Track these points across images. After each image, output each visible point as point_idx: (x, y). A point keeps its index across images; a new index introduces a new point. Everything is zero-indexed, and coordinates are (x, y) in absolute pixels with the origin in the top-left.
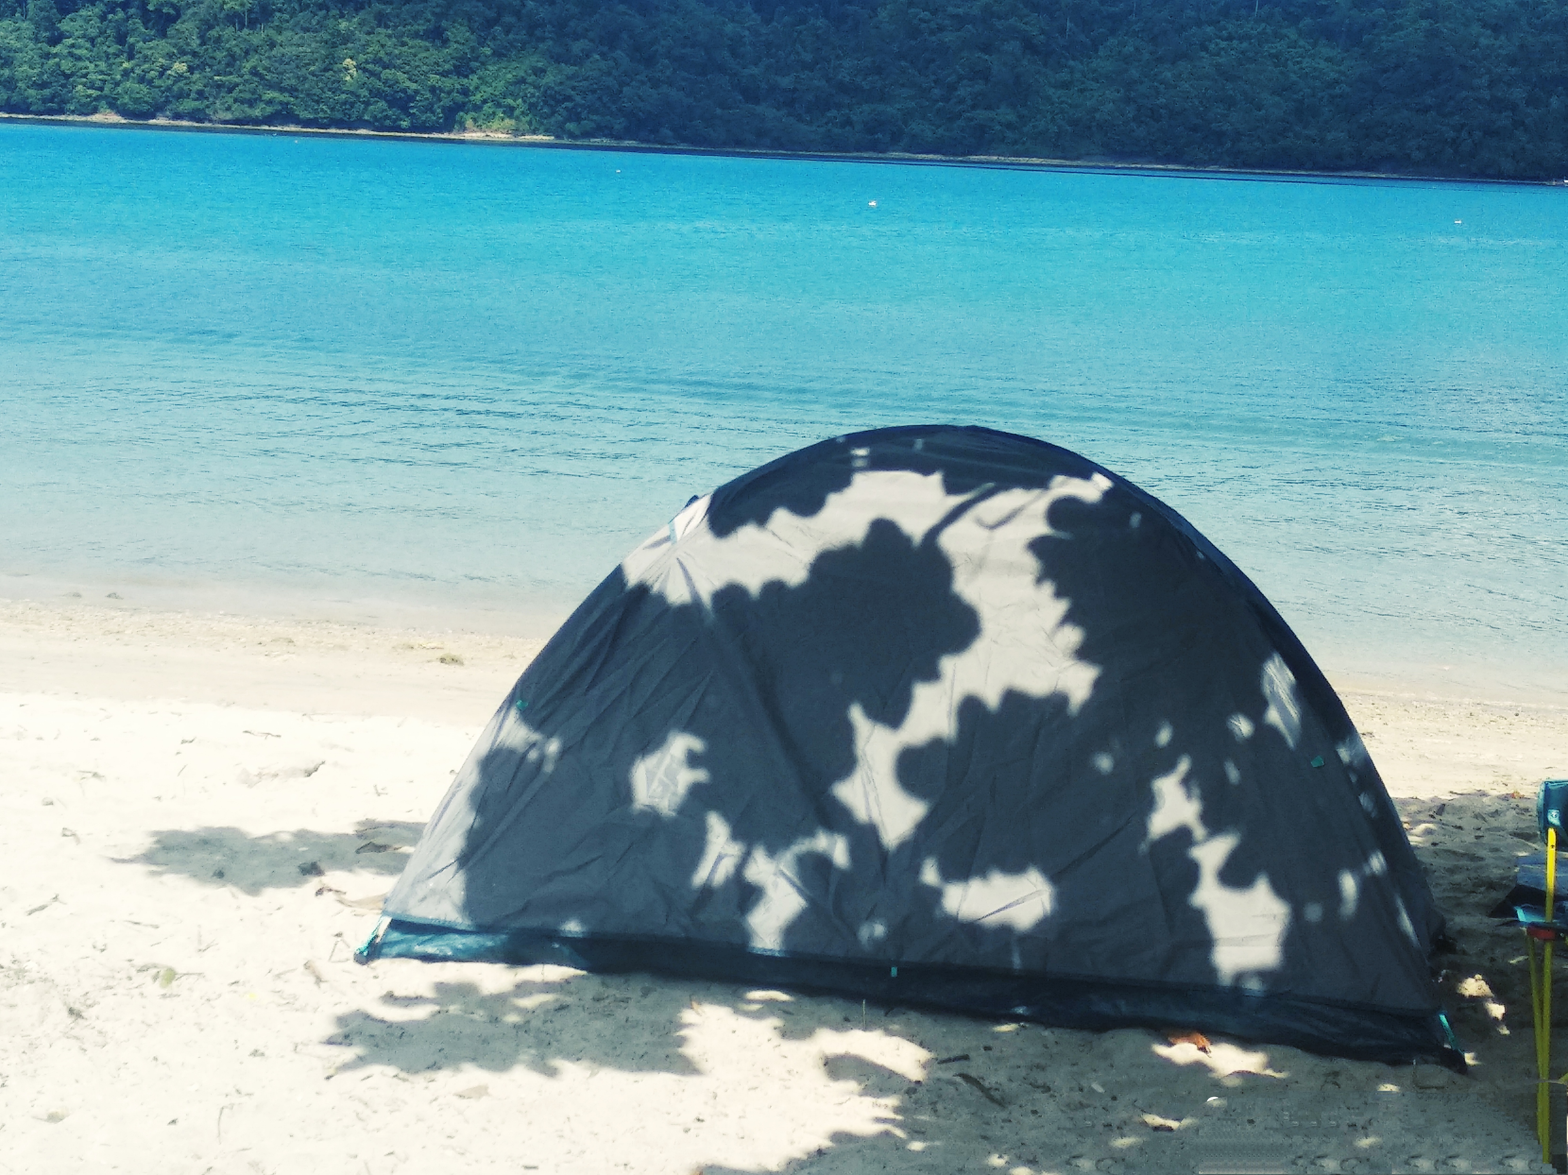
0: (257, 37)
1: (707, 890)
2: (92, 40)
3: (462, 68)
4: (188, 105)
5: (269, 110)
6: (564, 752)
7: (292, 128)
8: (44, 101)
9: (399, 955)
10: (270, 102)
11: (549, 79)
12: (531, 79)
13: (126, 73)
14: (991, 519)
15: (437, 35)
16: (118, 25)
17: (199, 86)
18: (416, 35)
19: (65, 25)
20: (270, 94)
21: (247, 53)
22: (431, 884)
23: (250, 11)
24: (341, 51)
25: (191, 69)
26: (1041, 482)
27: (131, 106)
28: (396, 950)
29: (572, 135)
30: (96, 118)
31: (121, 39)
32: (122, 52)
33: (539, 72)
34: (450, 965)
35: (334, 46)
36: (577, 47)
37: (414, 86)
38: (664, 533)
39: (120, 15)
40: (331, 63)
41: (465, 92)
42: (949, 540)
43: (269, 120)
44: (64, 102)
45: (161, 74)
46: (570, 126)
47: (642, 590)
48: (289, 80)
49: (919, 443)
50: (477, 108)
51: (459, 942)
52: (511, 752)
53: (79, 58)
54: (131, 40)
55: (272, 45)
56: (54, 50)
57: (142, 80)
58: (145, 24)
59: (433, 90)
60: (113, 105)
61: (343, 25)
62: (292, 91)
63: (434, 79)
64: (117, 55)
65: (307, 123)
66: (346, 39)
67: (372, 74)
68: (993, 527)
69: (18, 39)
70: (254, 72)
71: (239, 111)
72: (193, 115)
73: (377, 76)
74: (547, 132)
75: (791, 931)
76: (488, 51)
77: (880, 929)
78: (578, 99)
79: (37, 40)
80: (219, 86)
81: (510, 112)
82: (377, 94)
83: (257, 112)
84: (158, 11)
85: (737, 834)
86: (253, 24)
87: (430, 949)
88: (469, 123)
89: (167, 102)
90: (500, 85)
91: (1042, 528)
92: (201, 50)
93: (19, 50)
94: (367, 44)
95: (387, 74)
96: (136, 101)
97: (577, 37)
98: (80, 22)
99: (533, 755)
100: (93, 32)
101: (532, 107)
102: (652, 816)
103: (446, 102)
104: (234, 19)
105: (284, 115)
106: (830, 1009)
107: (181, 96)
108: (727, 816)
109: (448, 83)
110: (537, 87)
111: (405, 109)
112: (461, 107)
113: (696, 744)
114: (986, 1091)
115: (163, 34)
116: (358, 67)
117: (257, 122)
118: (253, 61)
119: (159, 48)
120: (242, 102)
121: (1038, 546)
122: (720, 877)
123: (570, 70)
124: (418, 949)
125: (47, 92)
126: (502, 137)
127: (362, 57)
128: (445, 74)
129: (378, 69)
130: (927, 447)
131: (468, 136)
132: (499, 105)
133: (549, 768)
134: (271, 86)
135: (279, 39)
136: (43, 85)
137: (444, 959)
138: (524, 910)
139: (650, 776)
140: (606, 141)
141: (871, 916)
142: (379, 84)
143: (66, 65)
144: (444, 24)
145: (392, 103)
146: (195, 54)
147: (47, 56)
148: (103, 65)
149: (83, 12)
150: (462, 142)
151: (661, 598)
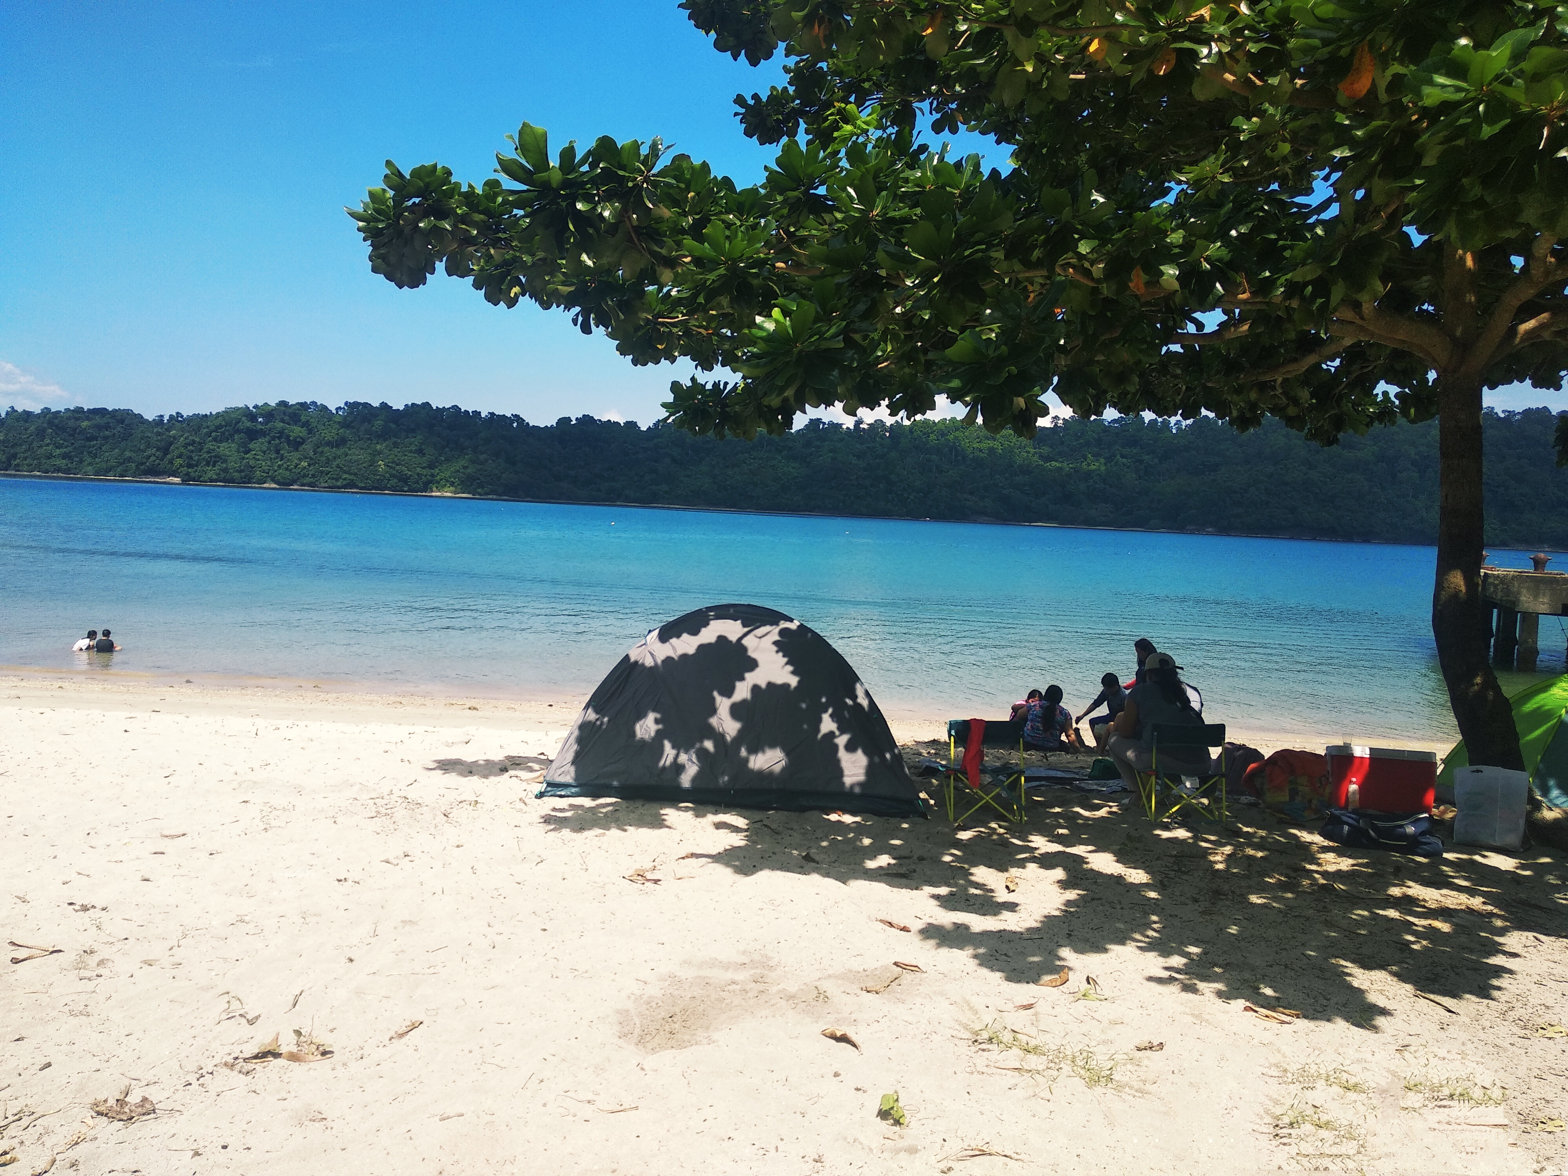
0: (340, 452)
1: (664, 767)
2: (264, 452)
3: (431, 466)
4: (307, 480)
5: (345, 482)
6: (609, 721)
7: (355, 490)
8: (241, 478)
9: (551, 796)
10: (345, 479)
11: (469, 471)
12: (462, 470)
13: (279, 466)
14: (759, 635)
15: (420, 452)
16: (276, 446)
17: (313, 472)
18: (411, 451)
19: (251, 446)
20: (345, 476)
21: (335, 458)
22: (563, 769)
23: (336, 441)
24: (377, 458)
25: (309, 465)
26: (777, 624)
27: (282, 481)
28: (550, 794)
29: (479, 494)
30: (265, 485)
31: (277, 452)
32: (277, 458)
33: (465, 468)
34: (570, 798)
35: (374, 455)
36: (483, 457)
37: (410, 473)
38: (643, 642)
39: (277, 441)
40: (372, 463)
41: (433, 475)
42: (745, 642)
43: (345, 487)
44: (252, 478)
45: (296, 467)
46: (479, 490)
47: (636, 662)
48: (354, 470)
49: (732, 611)
50: (438, 482)
51: (573, 790)
52: (590, 722)
53: (258, 460)
54: (282, 452)
55: (346, 455)
56: (247, 456)
57: (287, 469)
58: (289, 445)
59: (418, 474)
60: (274, 480)
61: (378, 447)
62: (355, 474)
63: (419, 470)
64: (275, 459)
65: (361, 488)
66: (379, 453)
67: (391, 467)
68: (760, 638)
69: (230, 451)
70: (338, 466)
71: (331, 483)
72: (310, 485)
73: (394, 468)
74: (468, 493)
75: (694, 779)
76: (443, 458)
77: (726, 778)
78: (482, 479)
79: (238, 451)
80: (322, 472)
81: (452, 484)
82: (392, 476)
83: (339, 484)
84: (295, 440)
85: (673, 747)
86: (337, 446)
87: (563, 793)
88: (434, 489)
89: (298, 479)
90: (448, 474)
91: (777, 638)
92: (314, 457)
93: (229, 456)
94: (389, 455)
95: (398, 468)
96: (284, 478)
97: (482, 453)
98: (258, 444)
99: (598, 723)
100: (264, 449)
101: (462, 482)
102: (642, 741)
103: (424, 479)
104: (329, 444)
105: (351, 485)
106: (710, 808)
107: (305, 476)
108: (670, 741)
109: (425, 472)
110: (464, 474)
111: (406, 483)
112: (431, 482)
113: (658, 716)
114: (772, 830)
115: (297, 450)
116: (385, 465)
117: (339, 487)
118: (338, 461)
119: (295, 456)
120: (333, 479)
121: (775, 643)
122: (668, 763)
123: (479, 467)
124: (559, 793)
125: (243, 474)
126: (449, 494)
127: (387, 461)
128: (424, 468)
129: (394, 465)
130: (734, 611)
131: (434, 494)
132: (447, 481)
133: (604, 727)
134: (345, 472)
135: (350, 452)
136: (241, 471)
137: (568, 796)
138: (597, 777)
139: (641, 727)
140: (495, 497)
141: (723, 774)
142: (394, 472)
143: (252, 463)
144: (423, 447)
145: (399, 481)
146: (311, 459)
147: (244, 458)
148: (269, 463)
149: (260, 440)
150: (432, 496)
151: (643, 665)
